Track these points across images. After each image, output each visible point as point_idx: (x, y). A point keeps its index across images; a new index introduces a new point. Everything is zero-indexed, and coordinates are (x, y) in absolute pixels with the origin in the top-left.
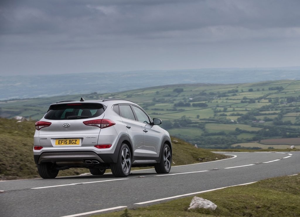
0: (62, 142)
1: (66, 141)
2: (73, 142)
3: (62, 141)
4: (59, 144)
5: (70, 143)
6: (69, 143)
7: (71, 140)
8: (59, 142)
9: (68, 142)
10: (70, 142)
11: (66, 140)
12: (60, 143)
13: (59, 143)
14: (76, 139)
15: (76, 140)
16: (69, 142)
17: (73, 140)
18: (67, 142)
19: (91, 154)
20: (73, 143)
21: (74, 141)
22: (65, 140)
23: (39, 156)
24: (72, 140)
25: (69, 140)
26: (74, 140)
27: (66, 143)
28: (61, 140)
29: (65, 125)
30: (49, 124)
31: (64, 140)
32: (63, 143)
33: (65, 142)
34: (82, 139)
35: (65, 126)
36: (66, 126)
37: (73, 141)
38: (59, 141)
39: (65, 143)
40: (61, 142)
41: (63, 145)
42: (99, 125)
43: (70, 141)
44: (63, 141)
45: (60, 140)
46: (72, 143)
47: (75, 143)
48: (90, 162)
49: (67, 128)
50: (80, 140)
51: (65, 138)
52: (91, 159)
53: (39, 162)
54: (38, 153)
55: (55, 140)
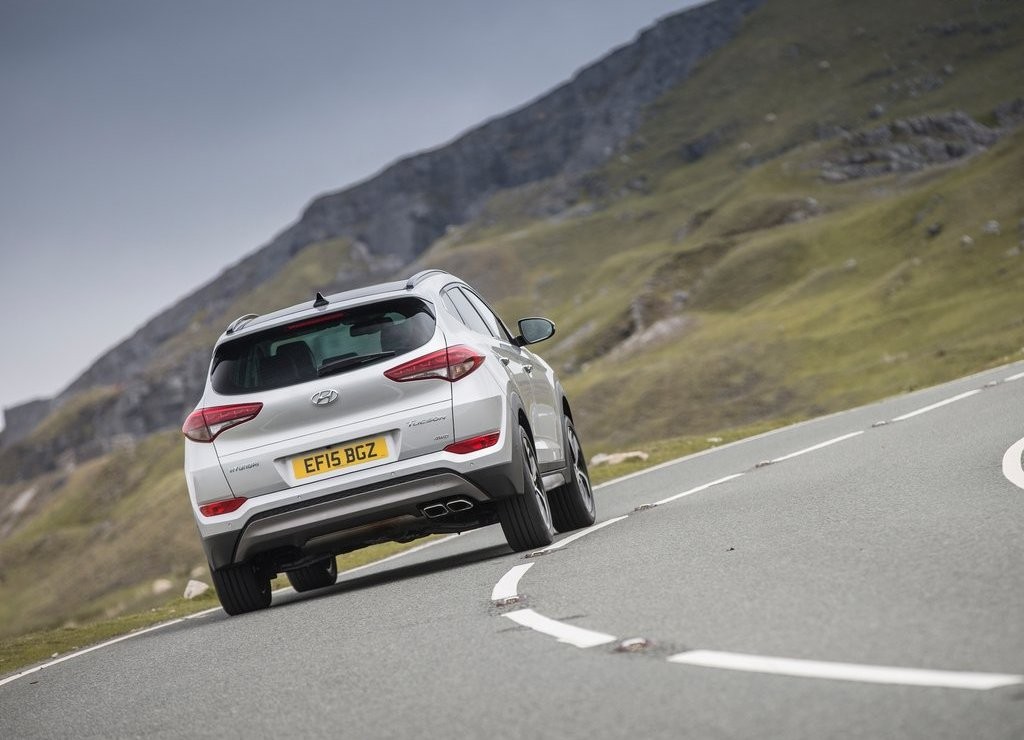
0: (318, 463)
1: (335, 456)
2: (364, 453)
3: (319, 460)
4: (308, 472)
5: (351, 458)
6: (349, 461)
7: (353, 446)
8: (307, 466)
9: (342, 455)
10: (352, 455)
11: (333, 454)
12: (314, 467)
13: (310, 468)
14: (371, 439)
15: (373, 445)
16: (348, 456)
17: (362, 447)
18: (338, 459)
19: (442, 481)
20: (361, 456)
21: (367, 450)
22: (329, 453)
23: (241, 532)
24: (357, 448)
25: (346, 451)
26: (364, 444)
27: (336, 462)
28: (313, 456)
29: (320, 400)
30: (254, 410)
31: (324, 453)
32: (323, 466)
33: (333, 459)
34: (393, 432)
35: (322, 403)
36: (325, 402)
37: (360, 451)
38: (306, 461)
39: (331, 463)
40: (313, 462)
41: (325, 472)
42: (444, 372)
43: (350, 452)
44: (324, 459)
45: (311, 458)
46: (359, 459)
47: (370, 456)
48: (440, 510)
49: (328, 408)
50: (389, 440)
51: (329, 447)
52: (443, 498)
53: (239, 557)
54: (229, 523)
55: (290, 463)
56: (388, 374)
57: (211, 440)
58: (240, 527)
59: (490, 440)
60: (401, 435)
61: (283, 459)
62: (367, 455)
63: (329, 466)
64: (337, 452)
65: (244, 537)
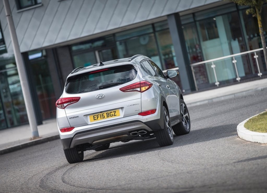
0: (97, 117)
1: (103, 115)
2: (112, 115)
3: (98, 116)
4: (94, 120)
6: (107, 117)
7: (109, 112)
8: (94, 118)
9: (105, 115)
10: (109, 115)
11: (102, 114)
13: (95, 119)
14: (115, 110)
15: (115, 112)
16: (107, 115)
17: (112, 112)
18: (104, 116)
19: (137, 124)
20: (111, 115)
21: (113, 113)
22: (101, 114)
23: (72, 138)
24: (110, 113)
25: (107, 113)
26: (112, 111)
27: (103, 117)
28: (96, 115)
29: (99, 97)
30: (77, 99)
31: (99, 114)
32: (99, 118)
33: (102, 116)
34: (122, 108)
35: (99, 98)
36: (101, 97)
37: (111, 114)
38: (94, 116)
39: (102, 117)
40: (96, 117)
41: (100, 120)
42: (139, 89)
43: (108, 114)
44: (99, 116)
45: (95, 115)
46: (111, 116)
47: (114, 115)
48: (136, 134)
49: (101, 99)
50: (120, 110)
51: (101, 112)
52: (138, 130)
53: (72, 146)
54: (69, 135)
55: (89, 117)
56: (121, 89)
57: (64, 108)
58: (72, 136)
59: (153, 111)
60: (124, 109)
61: (86, 115)
62: (113, 115)
63: (101, 118)
64: (104, 114)
65: (74, 140)
